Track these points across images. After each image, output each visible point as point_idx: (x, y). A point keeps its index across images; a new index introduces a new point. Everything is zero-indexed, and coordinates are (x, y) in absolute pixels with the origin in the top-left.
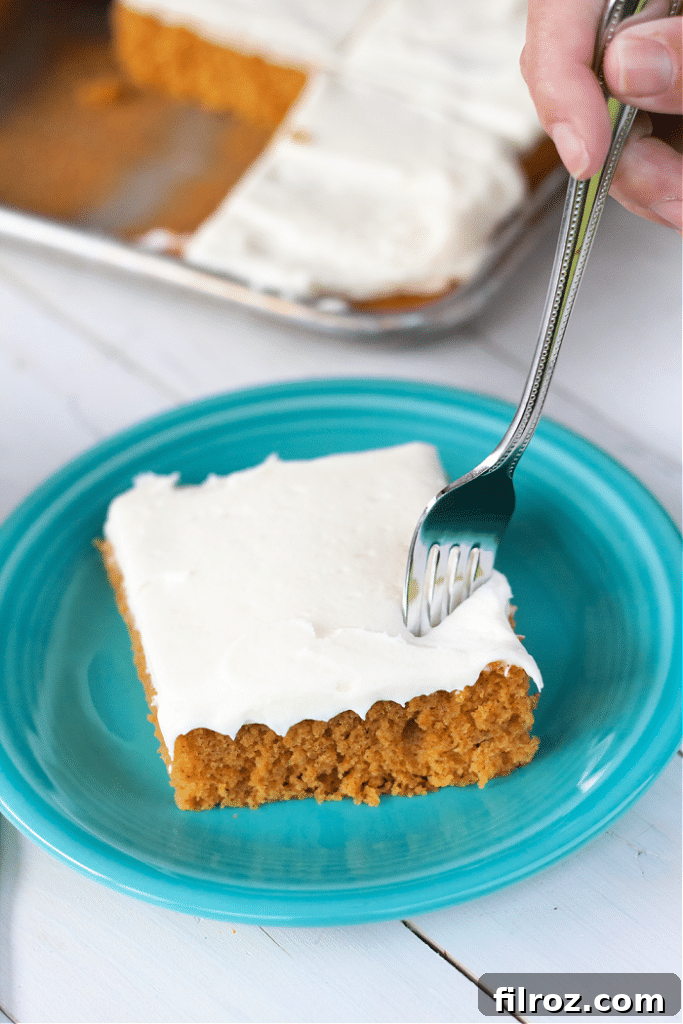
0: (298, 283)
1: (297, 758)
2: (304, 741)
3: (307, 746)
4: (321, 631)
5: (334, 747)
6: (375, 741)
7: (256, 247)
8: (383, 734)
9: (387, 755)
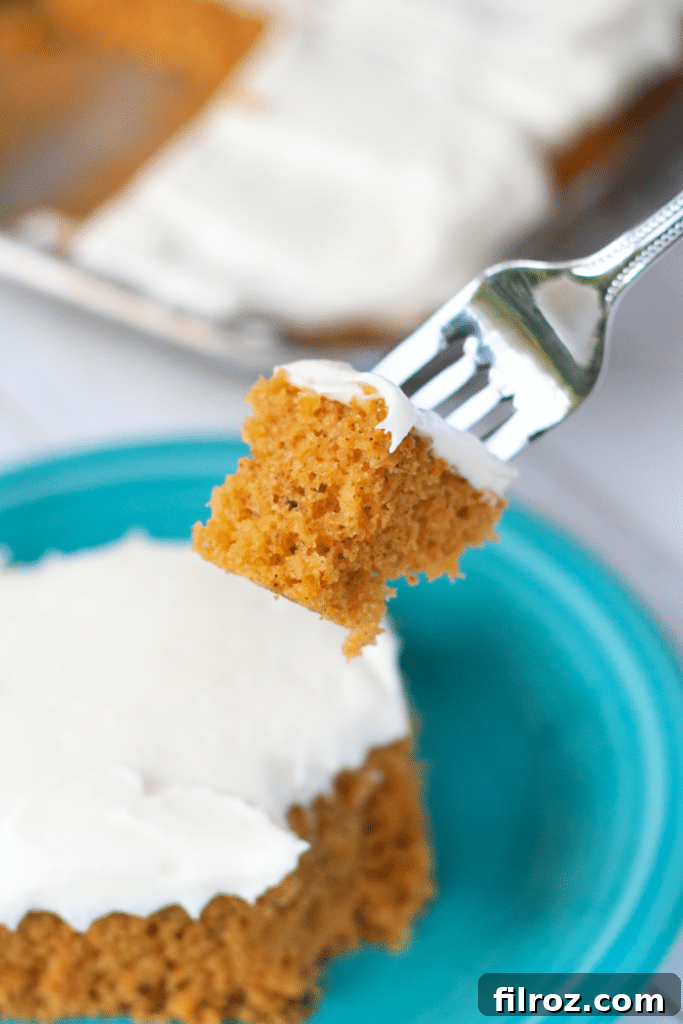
0: (216, 299)
1: (107, 962)
2: (117, 939)
3: (122, 945)
4: (151, 785)
5: (160, 949)
6: (220, 945)
7: (171, 249)
8: (232, 935)
9: (240, 962)
